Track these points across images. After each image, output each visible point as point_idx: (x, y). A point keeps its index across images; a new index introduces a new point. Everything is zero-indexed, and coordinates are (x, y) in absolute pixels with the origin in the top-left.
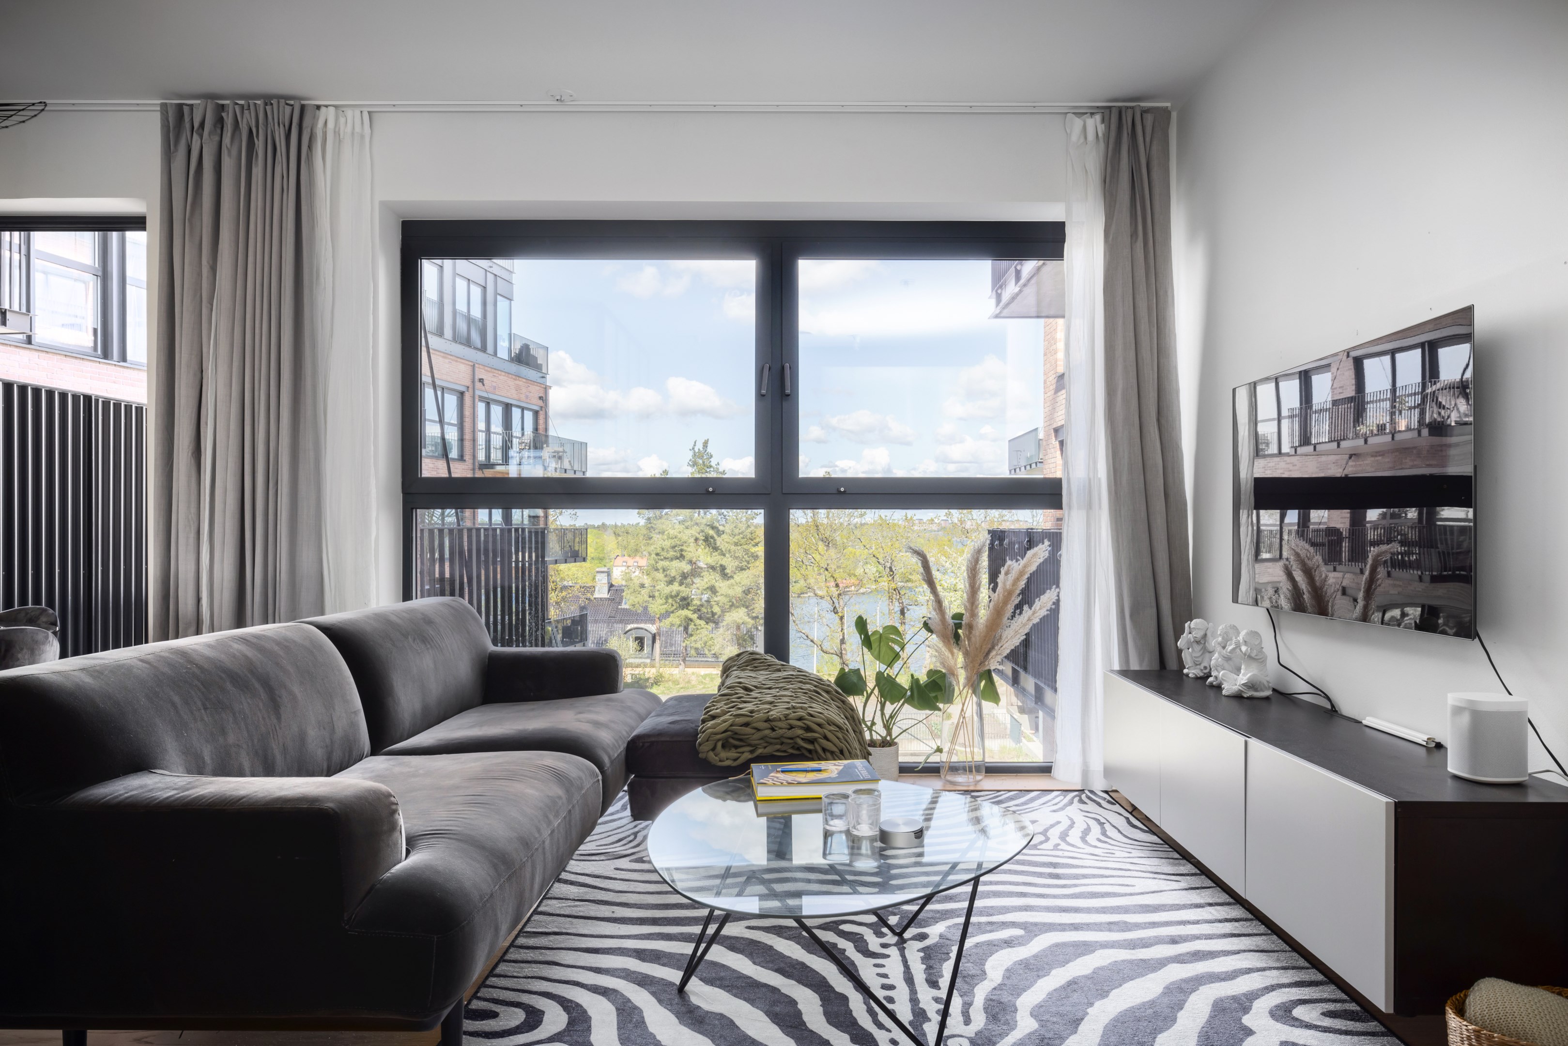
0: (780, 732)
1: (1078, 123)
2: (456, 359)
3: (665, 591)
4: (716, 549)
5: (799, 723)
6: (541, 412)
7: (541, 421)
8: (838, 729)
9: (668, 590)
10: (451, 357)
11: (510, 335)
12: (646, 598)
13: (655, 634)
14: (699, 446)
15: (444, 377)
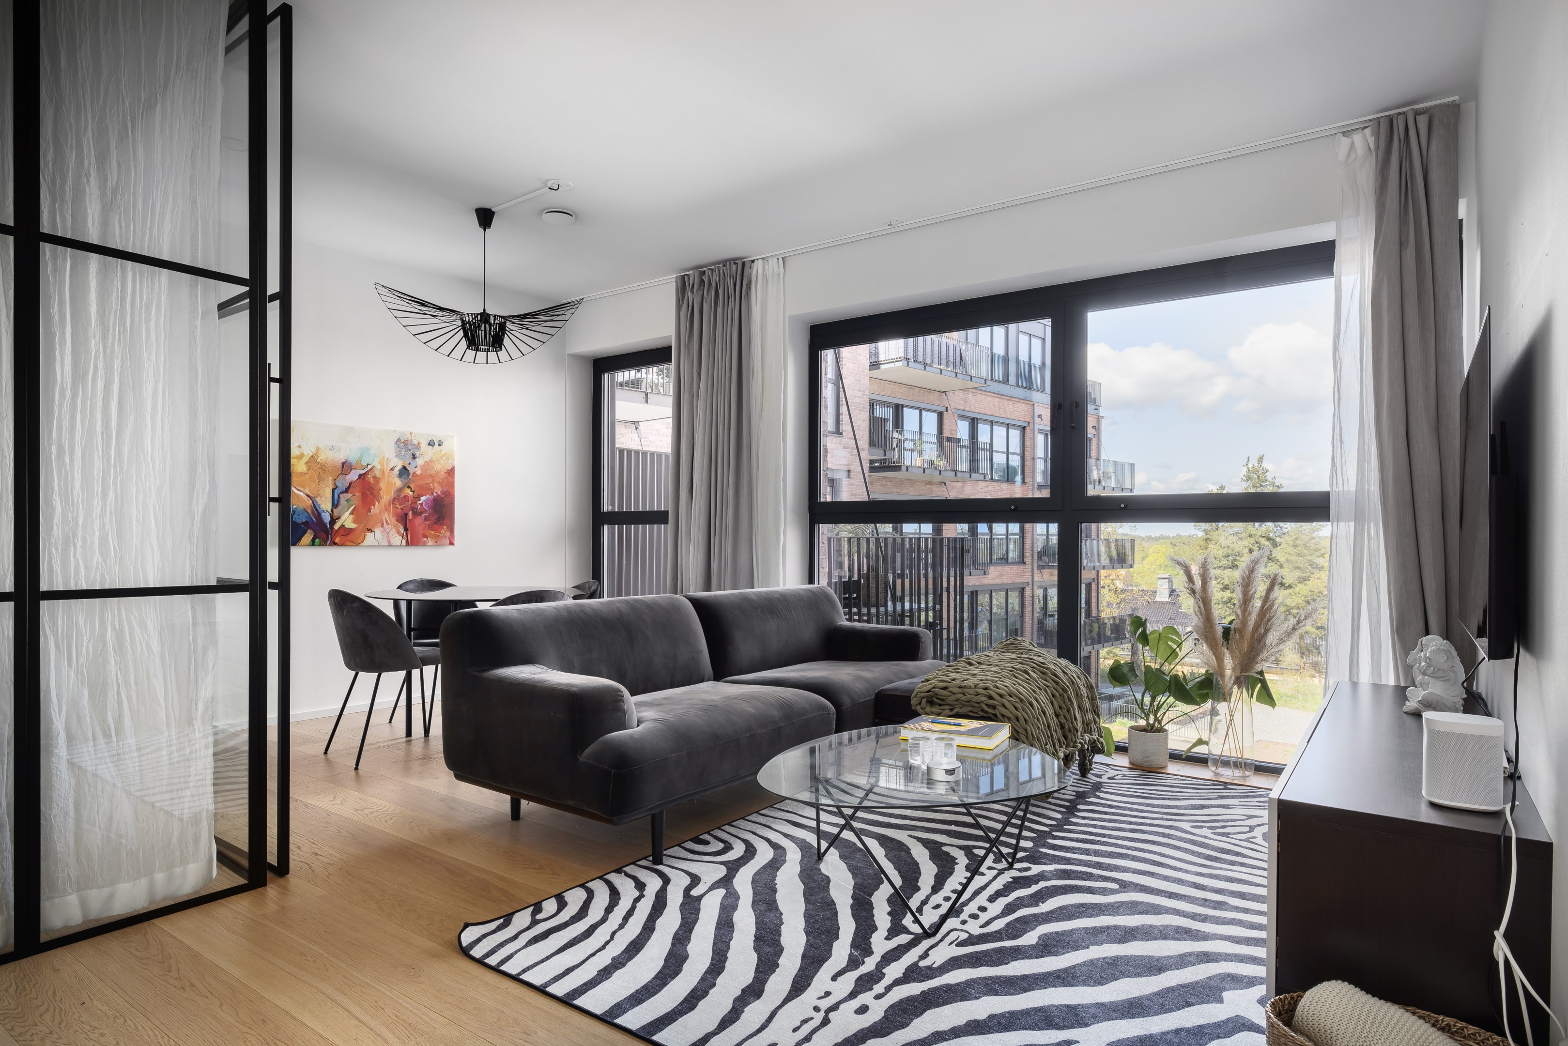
0: (968, 697)
1: (1345, 142)
2: (1019, 401)
5: (984, 692)
6: (1094, 439)
7: (1094, 447)
8: (1018, 700)
10: (1016, 399)
14: (1253, 462)
15: (1009, 416)
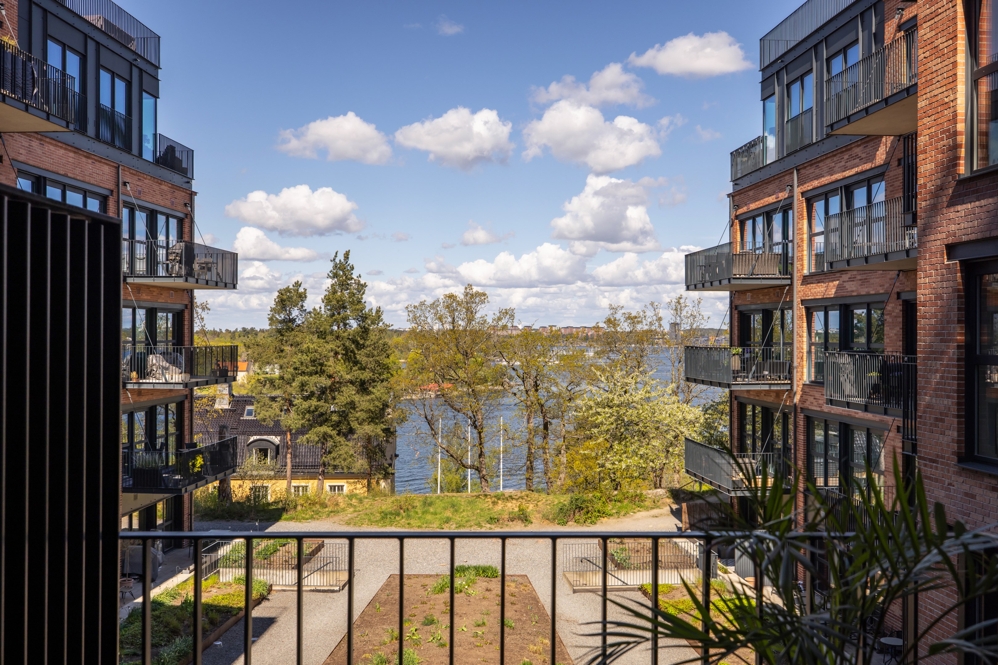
2: (100, 159)
3: (303, 406)
4: (356, 363)
6: (186, 220)
7: (186, 230)
9: (306, 405)
10: (95, 158)
11: (155, 135)
12: (278, 411)
13: (278, 445)
14: (340, 257)
15: (87, 179)
